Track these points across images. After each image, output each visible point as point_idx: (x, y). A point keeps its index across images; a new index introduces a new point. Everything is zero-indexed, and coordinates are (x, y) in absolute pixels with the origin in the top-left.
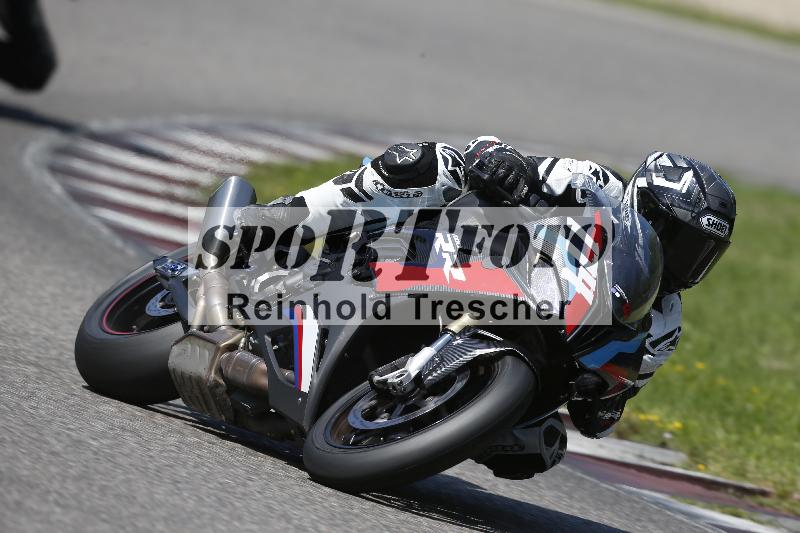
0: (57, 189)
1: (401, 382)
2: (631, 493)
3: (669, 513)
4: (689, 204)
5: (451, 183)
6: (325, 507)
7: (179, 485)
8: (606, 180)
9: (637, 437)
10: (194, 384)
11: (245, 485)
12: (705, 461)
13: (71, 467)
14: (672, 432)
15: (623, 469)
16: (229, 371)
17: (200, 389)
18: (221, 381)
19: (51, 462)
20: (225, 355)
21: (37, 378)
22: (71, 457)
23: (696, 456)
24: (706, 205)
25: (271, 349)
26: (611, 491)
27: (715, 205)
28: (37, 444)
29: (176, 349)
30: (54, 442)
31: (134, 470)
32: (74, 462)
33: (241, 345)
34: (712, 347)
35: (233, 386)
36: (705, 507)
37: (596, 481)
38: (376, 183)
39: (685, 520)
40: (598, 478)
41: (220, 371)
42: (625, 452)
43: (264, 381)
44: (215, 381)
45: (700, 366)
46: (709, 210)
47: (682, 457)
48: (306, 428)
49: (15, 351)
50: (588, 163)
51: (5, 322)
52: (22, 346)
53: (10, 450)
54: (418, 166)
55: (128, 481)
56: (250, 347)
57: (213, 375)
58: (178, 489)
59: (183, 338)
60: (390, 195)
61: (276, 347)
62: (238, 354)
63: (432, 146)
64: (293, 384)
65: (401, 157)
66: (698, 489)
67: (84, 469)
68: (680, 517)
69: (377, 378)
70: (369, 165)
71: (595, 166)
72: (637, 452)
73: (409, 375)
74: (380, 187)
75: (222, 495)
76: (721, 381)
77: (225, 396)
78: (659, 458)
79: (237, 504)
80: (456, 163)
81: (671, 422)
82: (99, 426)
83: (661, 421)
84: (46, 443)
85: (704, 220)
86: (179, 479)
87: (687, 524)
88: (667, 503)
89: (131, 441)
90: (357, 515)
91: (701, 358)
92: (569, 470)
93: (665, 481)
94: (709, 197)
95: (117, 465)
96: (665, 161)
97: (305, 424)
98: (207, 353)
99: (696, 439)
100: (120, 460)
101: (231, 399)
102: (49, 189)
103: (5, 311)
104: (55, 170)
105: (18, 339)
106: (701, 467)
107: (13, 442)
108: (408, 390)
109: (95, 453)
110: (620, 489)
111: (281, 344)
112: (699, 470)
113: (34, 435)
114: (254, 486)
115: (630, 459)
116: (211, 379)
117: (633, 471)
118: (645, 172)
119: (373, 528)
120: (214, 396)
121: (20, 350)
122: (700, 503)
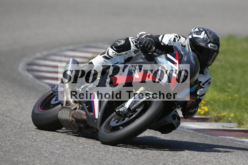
0: (31, 76)
1: (124, 110)
2: (223, 138)
3: (235, 142)
4: (204, 41)
5: (135, 48)
6: (130, 159)
7: (85, 160)
8: (180, 38)
9: (221, 121)
10: (66, 122)
11: (105, 157)
12: (243, 124)
13: (51, 160)
14: (231, 117)
15: (219, 131)
16: (75, 116)
17: (68, 123)
18: (74, 120)
19: (45, 160)
20: (74, 112)
21: (36, 135)
22: (51, 157)
23: (240, 124)
24: (209, 41)
25: (86, 107)
26: (217, 139)
27: (212, 40)
28: (40, 155)
29: (60, 112)
30: (45, 154)
31: (71, 158)
32: (52, 159)
33: (78, 108)
34: (239, 89)
35: (77, 121)
36: (245, 139)
37: (211, 136)
38: (113, 52)
39: (240, 143)
40: (212, 135)
41: (73, 116)
42: (218, 126)
43: (85, 117)
44: (72, 120)
45: (236, 95)
46: (210, 42)
47: (236, 124)
48: (99, 129)
49: (28, 128)
50: (173, 34)
51: (23, 120)
52: (29, 126)
53: (32, 159)
54: (125, 45)
55: (70, 161)
56: (81, 108)
57: (71, 118)
58: (86, 161)
59: (61, 109)
60: (118, 55)
61: (87, 107)
62: (77, 110)
63: (128, 39)
64: (93, 116)
65: (119, 44)
66: (242, 133)
67: (56, 160)
68: (238, 143)
69: (117, 110)
70: (110, 48)
71: (176, 35)
72: (222, 125)
73: (126, 108)
74: (114, 54)
75: (99, 161)
76: (243, 99)
77: (76, 124)
78: (229, 126)
79: (104, 163)
80: (136, 42)
81: (231, 115)
82: (58, 146)
83: (227, 115)
84: (43, 154)
85: (209, 45)
86: (85, 158)
87: (241, 144)
88: (233, 139)
89: (68, 149)
90: (141, 160)
91: (236, 93)
92: (203, 135)
93: (232, 133)
94: (210, 38)
95: (65, 157)
96: (197, 30)
97: (98, 128)
98: (68, 112)
99: (239, 118)
100: (66, 156)
101: (78, 125)
102: (28, 77)
103: (22, 116)
104: (29, 70)
105: (28, 124)
106: (242, 126)
107: (33, 156)
108: (126, 112)
109: (59, 155)
110: (220, 138)
111: (89, 106)
112: (242, 128)
113: (39, 153)
114: (108, 156)
115: (220, 128)
116: (70, 119)
117: (222, 131)
118: (191, 34)
119: (146, 163)
120: (72, 124)
121: (29, 127)
122: (244, 138)
